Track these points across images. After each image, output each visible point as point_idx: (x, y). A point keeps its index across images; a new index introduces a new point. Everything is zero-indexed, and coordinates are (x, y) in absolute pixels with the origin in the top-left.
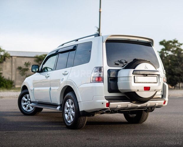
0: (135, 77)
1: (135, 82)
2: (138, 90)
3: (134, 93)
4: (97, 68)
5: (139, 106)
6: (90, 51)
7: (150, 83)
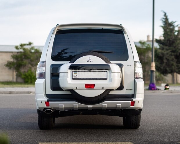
0: (74, 72)
7: (94, 79)
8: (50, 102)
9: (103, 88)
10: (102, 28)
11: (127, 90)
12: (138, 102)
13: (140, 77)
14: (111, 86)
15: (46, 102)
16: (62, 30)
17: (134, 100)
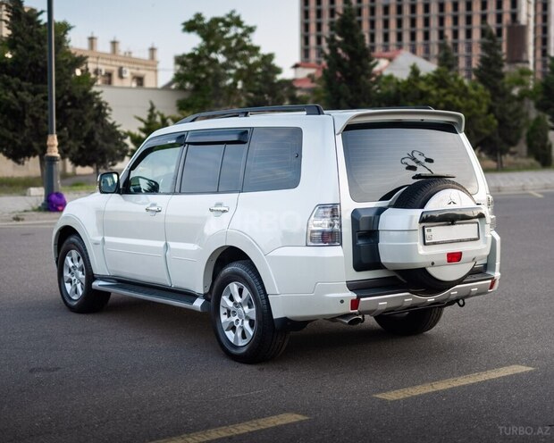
0: (426, 229)
1: (425, 244)
2: (433, 264)
3: (424, 270)
4: (323, 206)
5: (431, 299)
6: (299, 156)
8: (362, 299)
9: (474, 259)
10: (422, 120)
15: (352, 301)
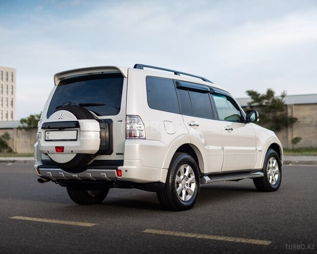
0: (47, 132)
2: (48, 152)
7: (64, 140)
9: (72, 152)
10: (102, 72)
11: (117, 154)
12: (126, 171)
13: (135, 137)
14: (80, 149)
16: (66, 78)
17: (119, 168)
